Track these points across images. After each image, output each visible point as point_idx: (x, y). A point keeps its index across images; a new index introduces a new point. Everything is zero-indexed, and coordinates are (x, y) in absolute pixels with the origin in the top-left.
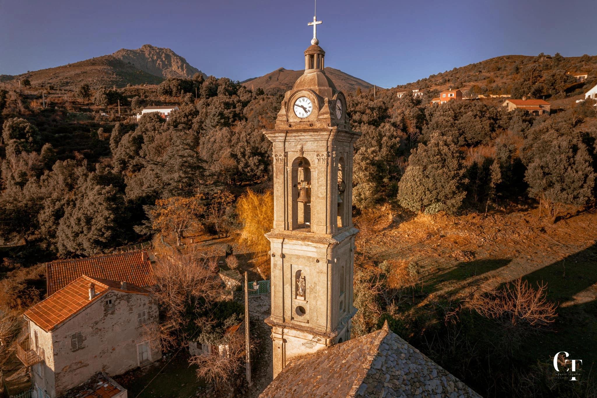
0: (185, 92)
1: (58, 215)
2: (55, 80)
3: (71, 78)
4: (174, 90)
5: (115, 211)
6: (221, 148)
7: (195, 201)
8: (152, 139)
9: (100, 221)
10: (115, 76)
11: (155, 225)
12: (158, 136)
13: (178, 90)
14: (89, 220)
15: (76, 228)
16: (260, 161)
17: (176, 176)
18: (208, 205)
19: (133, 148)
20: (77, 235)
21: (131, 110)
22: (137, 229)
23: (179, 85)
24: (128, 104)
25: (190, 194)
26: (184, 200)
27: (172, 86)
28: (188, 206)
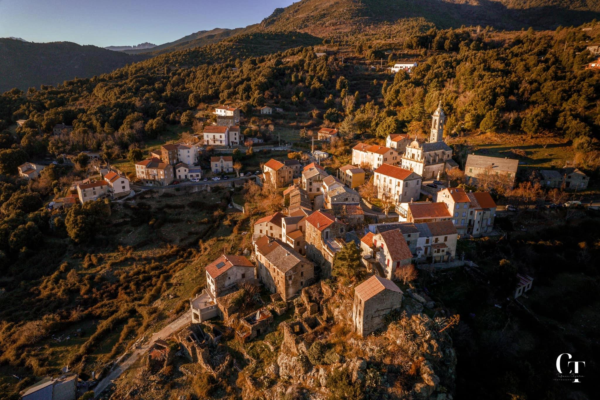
0: (422, 48)
1: (377, 124)
2: (315, 12)
3: (327, 10)
4: (415, 45)
5: (397, 124)
6: (434, 101)
7: (421, 123)
8: (404, 92)
9: (392, 127)
10: (360, 4)
11: (409, 129)
12: (407, 90)
13: (417, 45)
14: (389, 126)
15: (385, 128)
16: (448, 109)
17: (417, 116)
18: (425, 124)
19: (395, 95)
20: (385, 130)
21: (387, 63)
22: (404, 130)
23: (418, 41)
24: (385, 57)
25: (420, 121)
26: (419, 123)
27: (413, 42)
28: (419, 124)
